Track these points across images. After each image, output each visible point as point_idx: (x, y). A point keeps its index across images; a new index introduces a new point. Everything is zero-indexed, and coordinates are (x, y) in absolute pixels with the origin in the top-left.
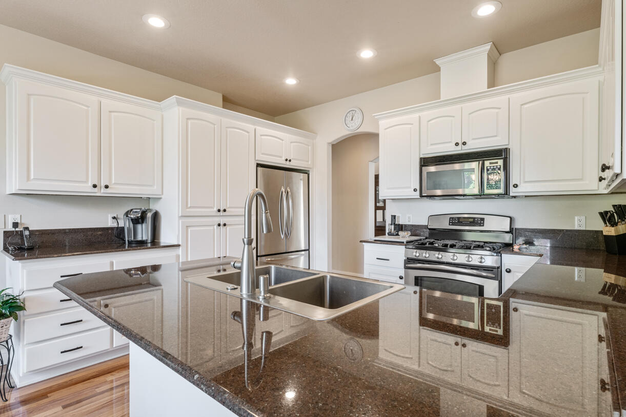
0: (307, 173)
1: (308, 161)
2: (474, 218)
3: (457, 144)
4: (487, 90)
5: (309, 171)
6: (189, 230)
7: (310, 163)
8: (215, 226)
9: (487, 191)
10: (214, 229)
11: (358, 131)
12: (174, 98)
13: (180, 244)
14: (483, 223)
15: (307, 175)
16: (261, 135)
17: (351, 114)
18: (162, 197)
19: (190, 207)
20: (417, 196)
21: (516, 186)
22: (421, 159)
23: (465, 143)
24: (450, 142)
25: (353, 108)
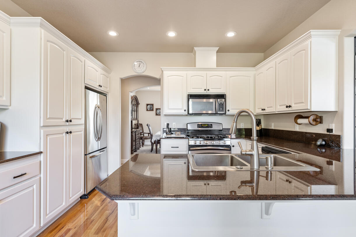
0: (106, 96)
1: (107, 88)
2: (208, 124)
3: (205, 90)
4: (216, 68)
5: (107, 94)
6: (48, 138)
7: (108, 89)
8: (64, 134)
9: (218, 112)
10: (63, 136)
11: (142, 74)
12: (39, 19)
13: (42, 150)
14: (212, 127)
15: (106, 97)
16: (88, 66)
17: (139, 63)
18: (10, 108)
19: (49, 118)
20: (186, 113)
21: (228, 111)
22: (188, 95)
23: (208, 90)
24: (202, 88)
25: (140, 60)
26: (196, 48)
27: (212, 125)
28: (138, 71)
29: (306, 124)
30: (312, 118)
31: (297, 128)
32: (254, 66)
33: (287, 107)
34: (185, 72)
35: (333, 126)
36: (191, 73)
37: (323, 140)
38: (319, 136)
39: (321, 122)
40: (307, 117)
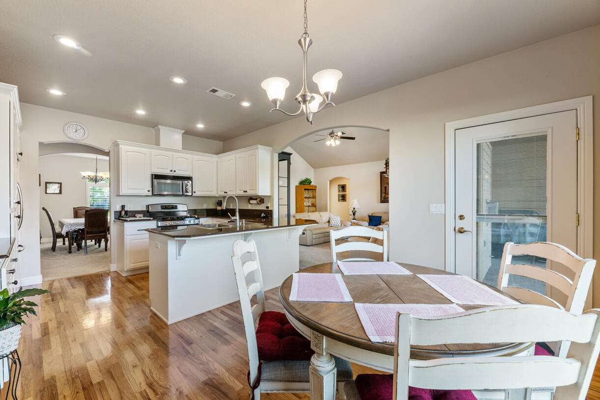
2: (172, 206)
3: (171, 171)
4: (182, 150)
9: (185, 194)
14: (177, 208)
20: (150, 194)
21: (195, 192)
22: (152, 175)
23: (175, 171)
24: (167, 169)
25: (77, 122)
26: (160, 127)
27: (176, 206)
28: (74, 137)
29: (255, 204)
30: (258, 200)
31: (250, 207)
32: (217, 153)
33: (244, 192)
34: (148, 150)
35: (269, 205)
36: (155, 151)
37: (265, 214)
38: (262, 211)
39: (263, 203)
40: (256, 199)
